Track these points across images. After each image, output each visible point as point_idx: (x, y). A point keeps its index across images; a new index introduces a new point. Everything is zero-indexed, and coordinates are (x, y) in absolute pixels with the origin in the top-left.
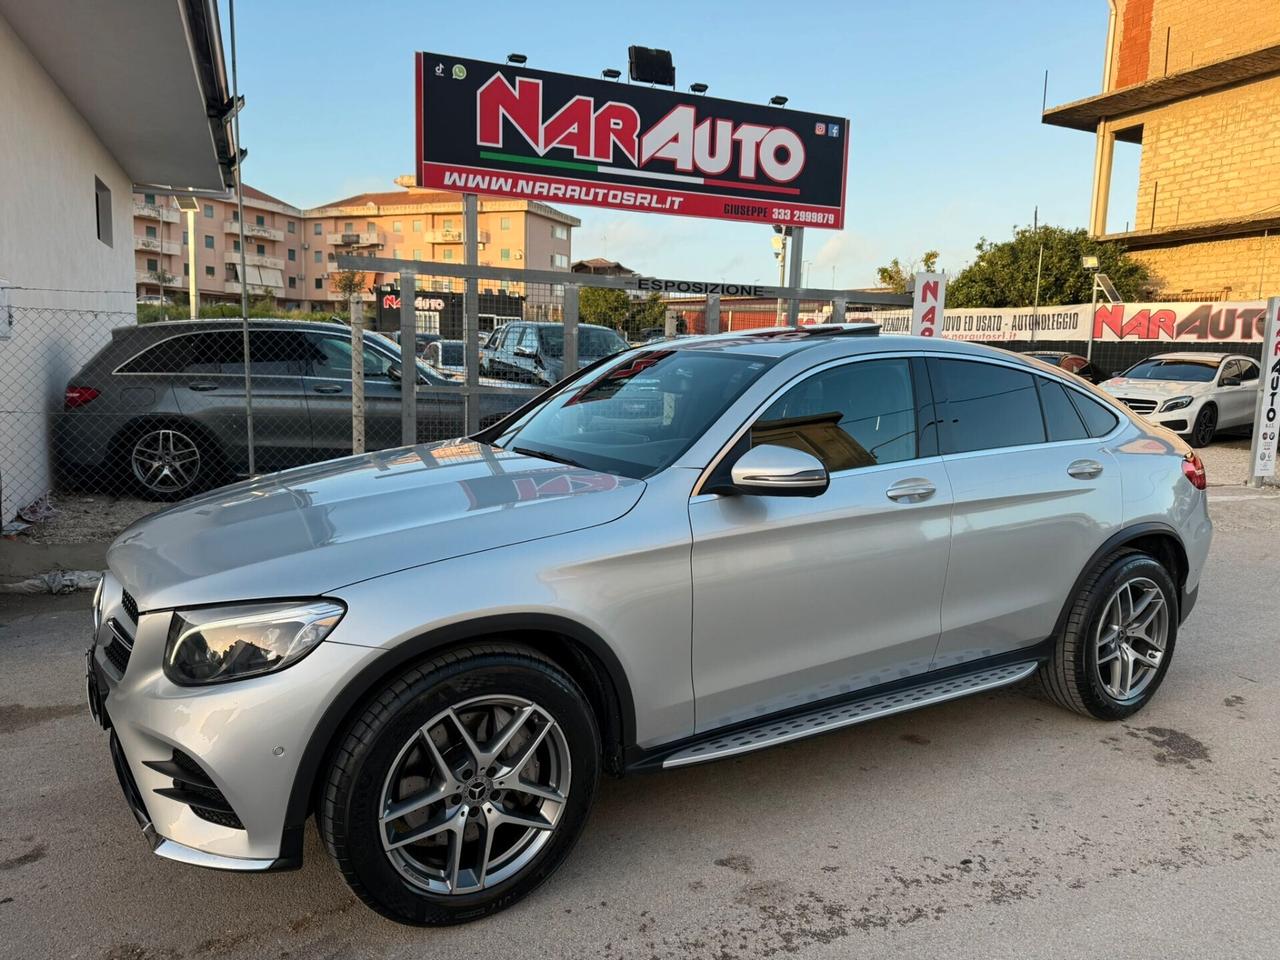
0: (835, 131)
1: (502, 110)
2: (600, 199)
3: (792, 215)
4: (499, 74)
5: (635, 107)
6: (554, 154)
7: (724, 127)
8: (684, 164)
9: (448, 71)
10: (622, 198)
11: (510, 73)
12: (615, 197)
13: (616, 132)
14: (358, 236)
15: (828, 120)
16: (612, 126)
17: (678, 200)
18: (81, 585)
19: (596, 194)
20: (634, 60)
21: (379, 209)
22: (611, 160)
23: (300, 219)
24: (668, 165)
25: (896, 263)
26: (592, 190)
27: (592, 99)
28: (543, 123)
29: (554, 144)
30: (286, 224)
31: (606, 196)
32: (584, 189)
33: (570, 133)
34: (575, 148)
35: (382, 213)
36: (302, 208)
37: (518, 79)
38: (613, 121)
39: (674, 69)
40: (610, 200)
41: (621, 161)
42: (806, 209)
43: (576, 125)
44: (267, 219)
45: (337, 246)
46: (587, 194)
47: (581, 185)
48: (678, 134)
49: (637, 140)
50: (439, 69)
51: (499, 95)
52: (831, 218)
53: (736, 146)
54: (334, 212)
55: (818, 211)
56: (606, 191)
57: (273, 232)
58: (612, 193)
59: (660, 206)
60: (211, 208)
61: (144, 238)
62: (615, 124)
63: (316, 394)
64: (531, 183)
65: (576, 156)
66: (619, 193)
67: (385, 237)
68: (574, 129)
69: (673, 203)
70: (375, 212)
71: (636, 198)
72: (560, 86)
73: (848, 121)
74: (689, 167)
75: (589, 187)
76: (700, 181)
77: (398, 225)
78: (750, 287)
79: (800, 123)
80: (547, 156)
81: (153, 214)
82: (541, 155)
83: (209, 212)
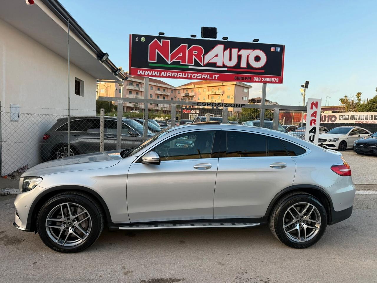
0: (279, 49)
1: (157, 50)
2: (189, 77)
3: (262, 79)
4: (156, 39)
5: (202, 46)
6: (173, 63)
7: (235, 51)
8: (220, 64)
9: (139, 39)
10: (197, 76)
11: (159, 38)
12: (194, 76)
13: (195, 55)
14: (189, 94)
15: (276, 46)
16: (194, 53)
17: (217, 76)
18: (11, 193)
19: (188, 75)
20: (202, 31)
21: (195, 86)
22: (193, 64)
23: (175, 89)
24: (214, 65)
25: (346, 97)
26: (187, 74)
27: (187, 45)
28: (170, 54)
29: (174, 60)
30: (171, 91)
31: (191, 76)
32: (184, 74)
33: (179, 56)
34: (181, 61)
35: (195, 87)
36: (175, 87)
37: (162, 40)
38: (194, 51)
39: (217, 33)
40: (193, 77)
41: (197, 64)
42: (267, 77)
43: (181, 54)
44: (166, 90)
45: (183, 96)
46: (185, 75)
47: (183, 73)
48: (217, 54)
49: (202, 57)
50: (137, 39)
51: (156, 45)
52: (277, 80)
53: (239, 57)
54: (183, 87)
55: (272, 77)
56: (191, 74)
57: (167, 93)
58: (193, 75)
59: (211, 78)
60: (152, 87)
61: (136, 95)
62: (195, 52)
63: (107, 138)
64: (166, 73)
65: (181, 63)
66: (196, 75)
67: (196, 93)
68: (181, 55)
69: (215, 77)
70: (193, 87)
71: (202, 76)
72: (176, 42)
73: (284, 46)
74: (222, 65)
75: (185, 73)
76: (226, 69)
77: (199, 90)
78: (240, 105)
79: (265, 48)
80: (171, 64)
81: (138, 89)
82: (169, 64)
83: (152, 88)
